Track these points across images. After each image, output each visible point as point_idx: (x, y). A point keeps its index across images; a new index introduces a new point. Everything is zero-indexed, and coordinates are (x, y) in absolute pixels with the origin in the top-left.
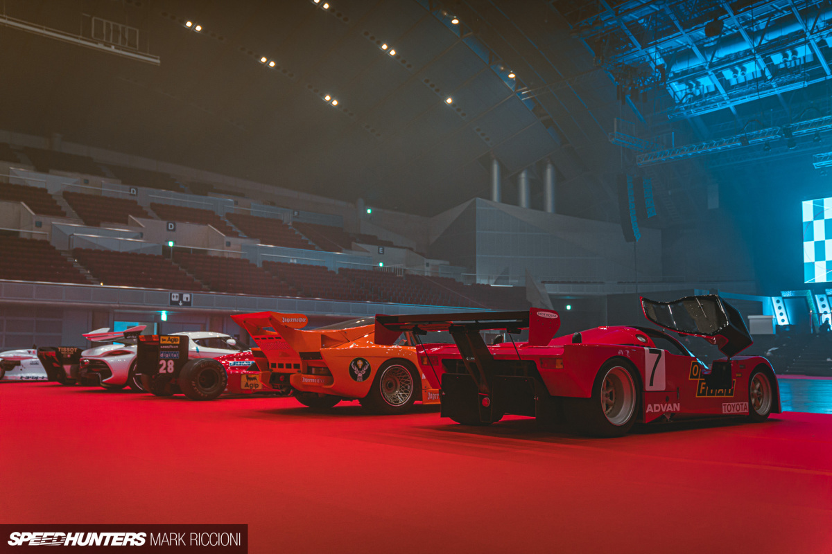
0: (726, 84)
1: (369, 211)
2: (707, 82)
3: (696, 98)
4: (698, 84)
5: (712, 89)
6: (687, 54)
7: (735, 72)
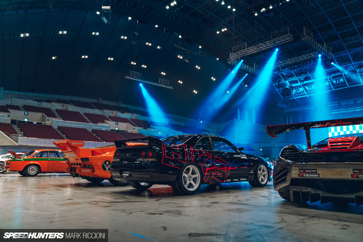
0: (306, 90)
1: (201, 122)
2: (301, 89)
3: (298, 93)
4: (299, 90)
5: (302, 91)
6: (296, 82)
7: (309, 87)
